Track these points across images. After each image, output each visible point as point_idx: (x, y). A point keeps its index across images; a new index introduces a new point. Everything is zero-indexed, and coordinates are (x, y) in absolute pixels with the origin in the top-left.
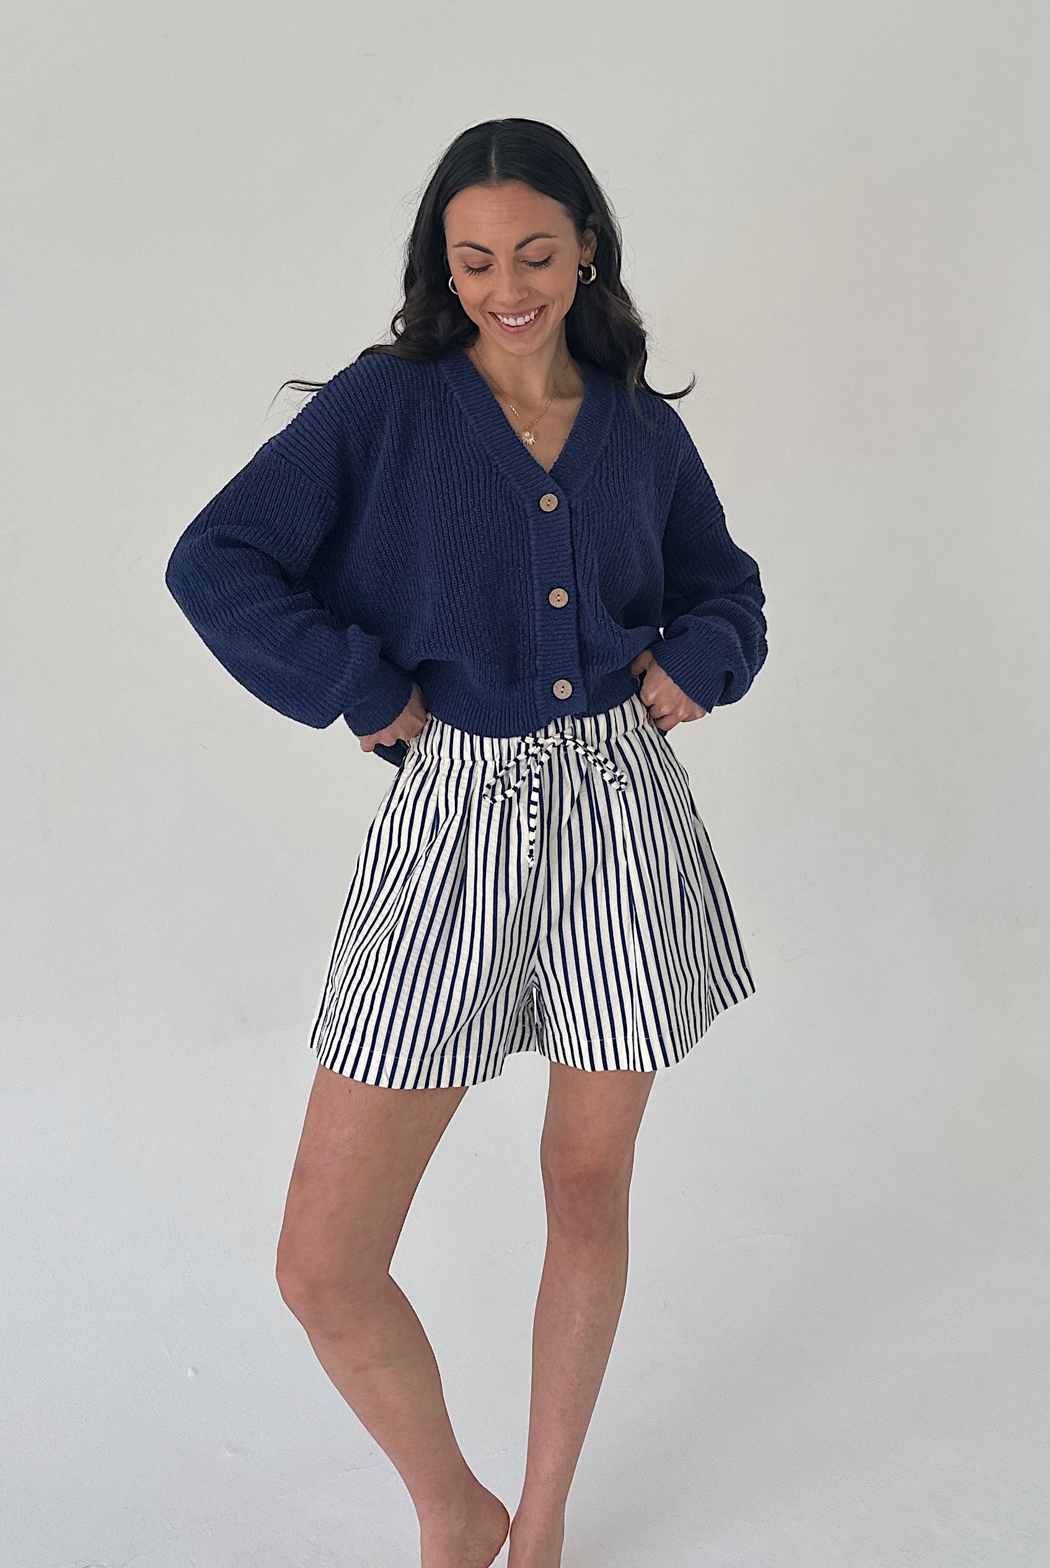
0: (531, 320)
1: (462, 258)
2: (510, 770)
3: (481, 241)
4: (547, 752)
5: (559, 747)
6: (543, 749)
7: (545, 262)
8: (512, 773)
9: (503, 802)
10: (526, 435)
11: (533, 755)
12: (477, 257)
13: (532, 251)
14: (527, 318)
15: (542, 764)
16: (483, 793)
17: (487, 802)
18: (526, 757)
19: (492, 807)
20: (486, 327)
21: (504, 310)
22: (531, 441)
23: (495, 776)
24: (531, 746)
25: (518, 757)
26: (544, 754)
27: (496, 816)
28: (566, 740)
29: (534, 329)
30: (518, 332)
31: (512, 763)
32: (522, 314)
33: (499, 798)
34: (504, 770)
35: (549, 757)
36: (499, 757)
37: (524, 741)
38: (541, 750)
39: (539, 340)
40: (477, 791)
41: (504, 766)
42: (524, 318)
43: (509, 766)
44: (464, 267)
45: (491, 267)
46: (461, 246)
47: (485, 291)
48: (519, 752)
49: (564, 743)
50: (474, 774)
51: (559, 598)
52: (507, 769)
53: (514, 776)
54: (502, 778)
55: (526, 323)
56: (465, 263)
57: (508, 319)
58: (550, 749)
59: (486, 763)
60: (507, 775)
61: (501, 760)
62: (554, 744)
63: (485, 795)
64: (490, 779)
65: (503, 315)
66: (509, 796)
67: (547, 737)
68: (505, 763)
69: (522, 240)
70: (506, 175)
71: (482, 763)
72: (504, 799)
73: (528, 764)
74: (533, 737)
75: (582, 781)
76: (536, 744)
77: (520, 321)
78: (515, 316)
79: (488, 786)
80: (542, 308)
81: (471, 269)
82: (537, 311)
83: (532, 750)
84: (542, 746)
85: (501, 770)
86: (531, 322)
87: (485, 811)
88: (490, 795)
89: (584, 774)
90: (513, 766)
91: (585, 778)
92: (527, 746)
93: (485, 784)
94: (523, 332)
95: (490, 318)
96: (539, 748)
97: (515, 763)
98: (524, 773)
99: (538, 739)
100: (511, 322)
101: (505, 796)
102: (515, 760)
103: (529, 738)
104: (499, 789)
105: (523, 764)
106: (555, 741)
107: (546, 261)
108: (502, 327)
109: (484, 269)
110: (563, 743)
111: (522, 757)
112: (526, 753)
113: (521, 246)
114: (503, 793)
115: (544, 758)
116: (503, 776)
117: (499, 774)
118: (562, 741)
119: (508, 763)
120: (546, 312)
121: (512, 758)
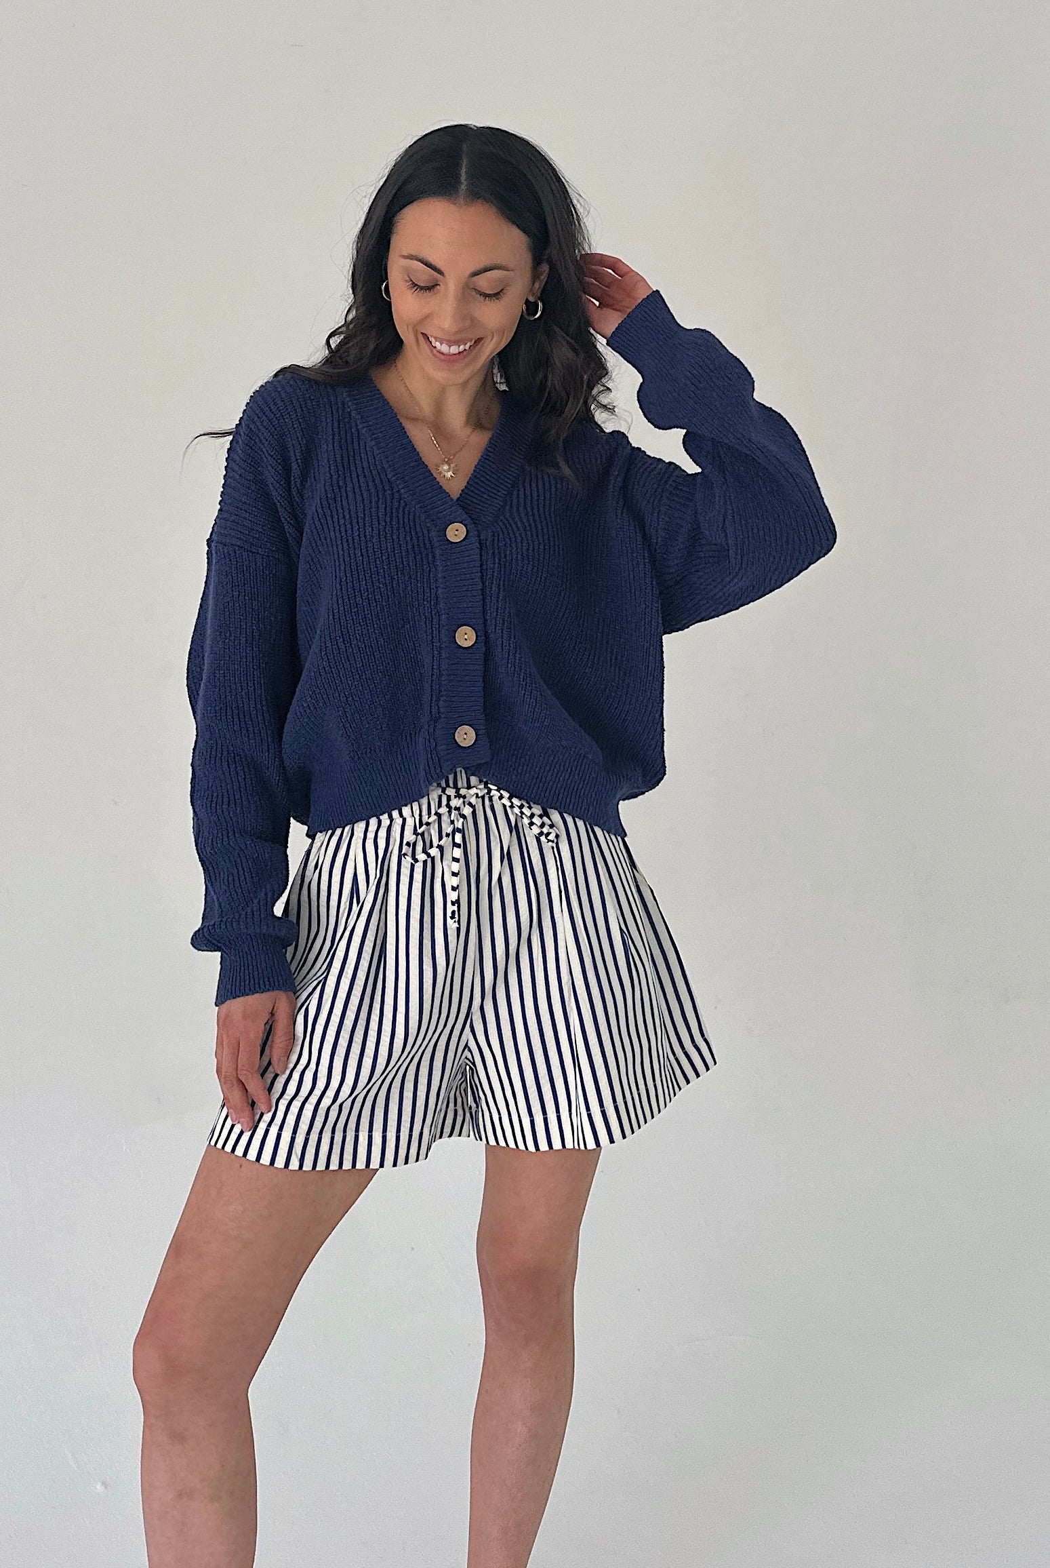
0: (465, 350)
1: (407, 271)
2: (431, 825)
3: (432, 259)
4: (470, 804)
5: (483, 797)
6: (465, 800)
7: (497, 295)
8: (434, 828)
9: (425, 862)
10: (445, 468)
11: (457, 809)
12: (423, 275)
13: (484, 282)
14: (462, 348)
15: (464, 817)
16: (403, 853)
17: (407, 861)
18: (448, 809)
19: (413, 866)
20: (415, 347)
21: (440, 335)
22: (449, 474)
23: (415, 832)
24: (452, 797)
25: (439, 811)
26: (467, 806)
27: (418, 877)
28: (491, 790)
29: (467, 360)
30: (449, 361)
31: (433, 818)
32: (457, 343)
33: (421, 857)
34: (424, 827)
35: (472, 810)
36: (418, 812)
37: (445, 794)
38: (464, 802)
39: (467, 373)
40: (396, 852)
41: (424, 822)
42: (459, 346)
43: (430, 821)
44: (406, 281)
45: (438, 287)
46: (412, 259)
47: (426, 311)
48: (440, 806)
49: (489, 793)
50: (393, 833)
51: (466, 637)
52: (428, 824)
53: (435, 832)
54: (422, 834)
55: (459, 353)
56: (409, 277)
57: (441, 345)
58: (473, 800)
59: (404, 820)
60: (429, 830)
61: (420, 815)
62: (477, 794)
63: (405, 854)
64: (409, 836)
65: (436, 339)
66: (432, 856)
67: (469, 787)
68: (425, 818)
69: (478, 268)
70: (475, 195)
71: (400, 821)
72: (426, 858)
73: (452, 819)
74: (454, 788)
75: (511, 832)
76: (458, 796)
77: (454, 350)
78: (450, 343)
79: (408, 844)
80: (478, 341)
81: (417, 285)
82: (473, 341)
83: (455, 802)
84: (464, 797)
85: (421, 826)
86: (465, 353)
87: (405, 872)
88: (410, 853)
89: (513, 825)
90: (435, 821)
91: (515, 829)
92: (449, 798)
93: (405, 842)
94: (454, 361)
95: (421, 339)
96: (462, 800)
97: (436, 817)
98: (447, 829)
99: (460, 789)
100: (444, 348)
101: (428, 855)
102: (436, 814)
103: (451, 789)
104: (419, 848)
105: (445, 818)
106: (479, 792)
107: (498, 293)
108: (432, 352)
109: (430, 288)
110: (487, 794)
111: (443, 810)
112: (448, 805)
113: (476, 274)
114: (424, 851)
115: (467, 811)
116: (423, 832)
117: (420, 831)
118: (486, 791)
119: (428, 818)
120: (482, 345)
121: (433, 812)
